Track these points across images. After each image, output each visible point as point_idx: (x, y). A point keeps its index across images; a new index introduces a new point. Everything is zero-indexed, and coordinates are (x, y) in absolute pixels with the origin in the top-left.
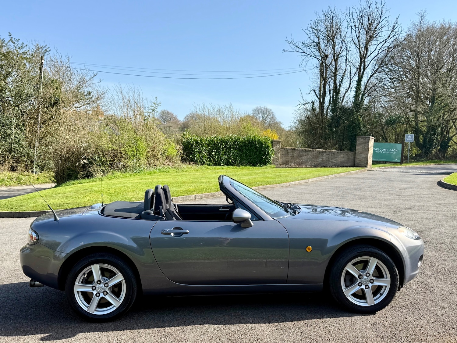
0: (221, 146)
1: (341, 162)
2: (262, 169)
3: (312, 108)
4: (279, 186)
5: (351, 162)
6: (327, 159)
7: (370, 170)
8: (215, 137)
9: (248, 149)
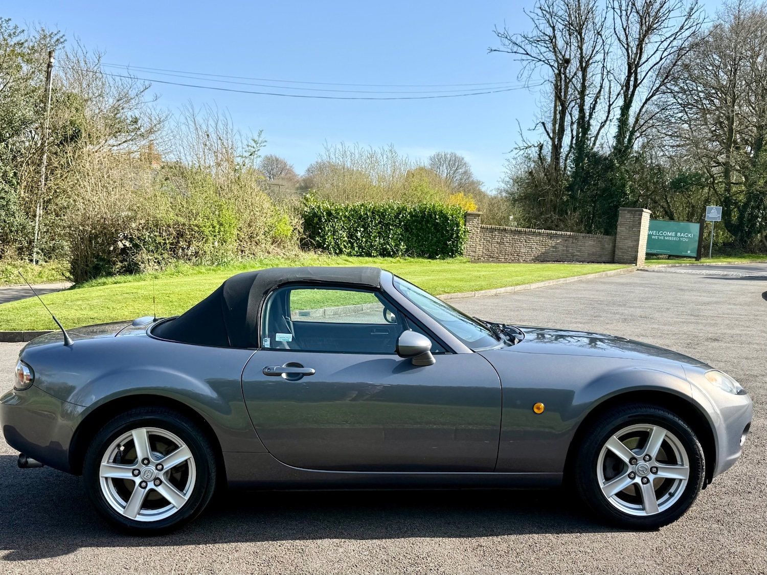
0: (371, 221)
1: (589, 254)
2: (446, 264)
3: (539, 155)
4: (476, 295)
5: (607, 254)
6: (564, 248)
7: (641, 270)
8: (362, 205)
9: (422, 227)
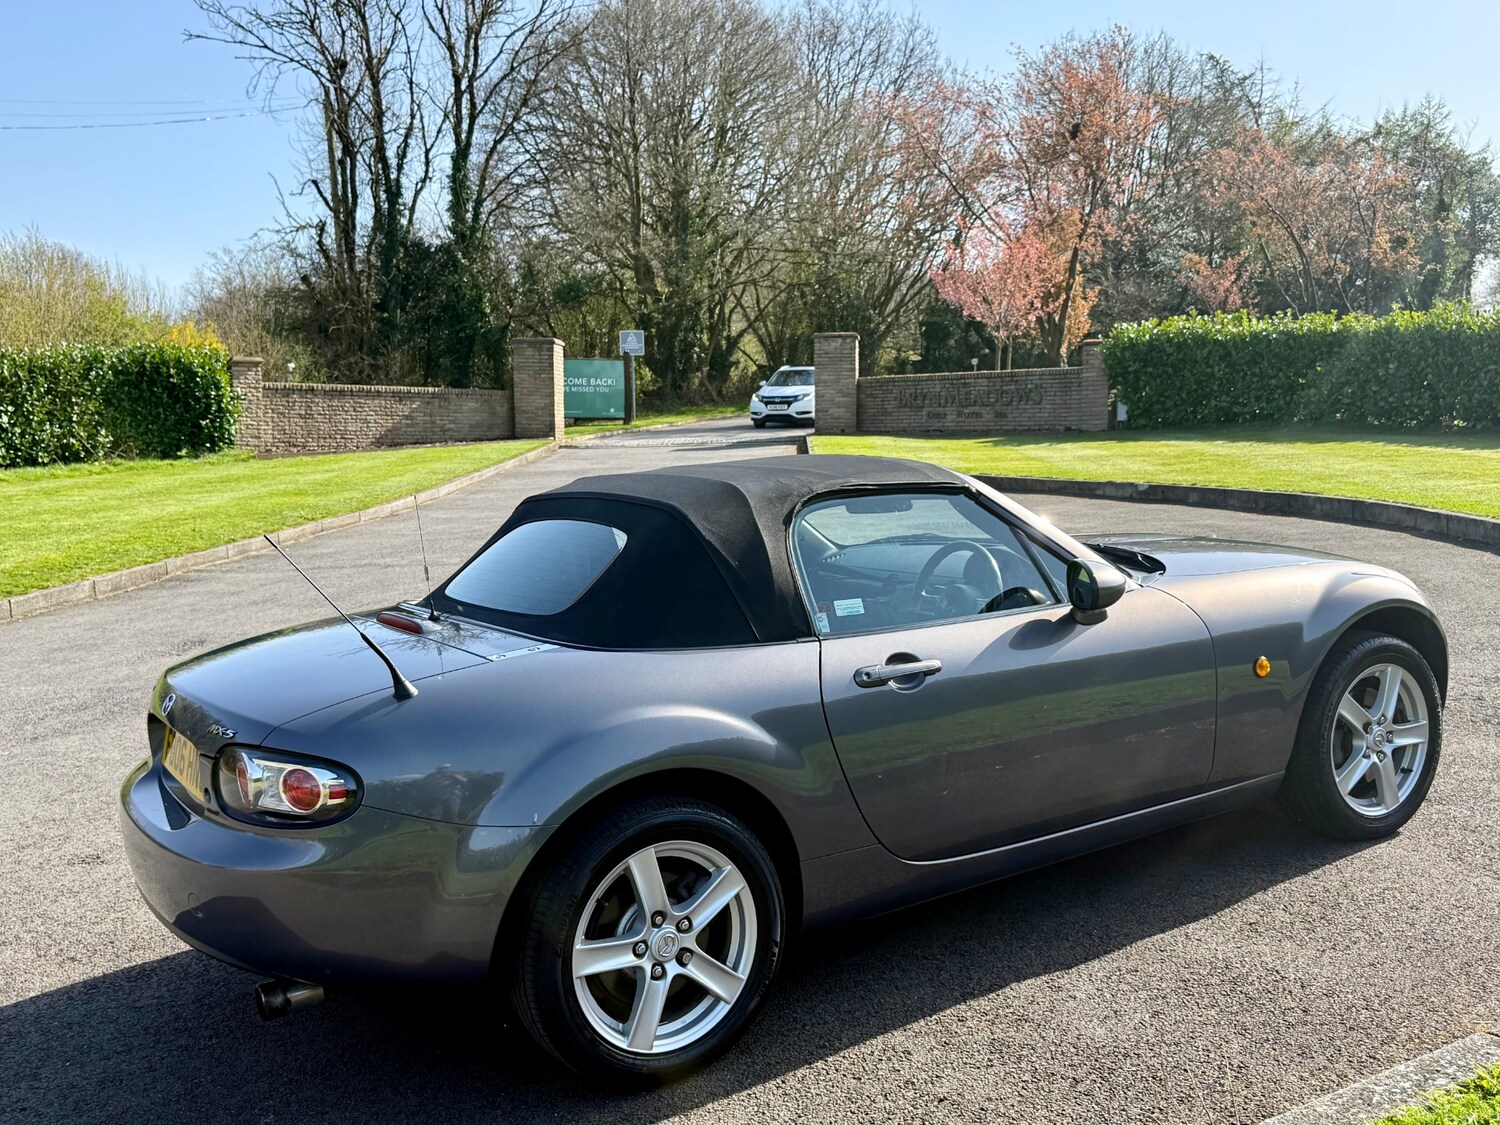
0: (30, 390)
1: (471, 426)
3: (320, 243)
4: (363, 519)
5: (501, 424)
6: (426, 418)
7: (566, 447)
9: (141, 395)
